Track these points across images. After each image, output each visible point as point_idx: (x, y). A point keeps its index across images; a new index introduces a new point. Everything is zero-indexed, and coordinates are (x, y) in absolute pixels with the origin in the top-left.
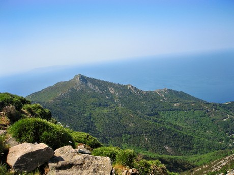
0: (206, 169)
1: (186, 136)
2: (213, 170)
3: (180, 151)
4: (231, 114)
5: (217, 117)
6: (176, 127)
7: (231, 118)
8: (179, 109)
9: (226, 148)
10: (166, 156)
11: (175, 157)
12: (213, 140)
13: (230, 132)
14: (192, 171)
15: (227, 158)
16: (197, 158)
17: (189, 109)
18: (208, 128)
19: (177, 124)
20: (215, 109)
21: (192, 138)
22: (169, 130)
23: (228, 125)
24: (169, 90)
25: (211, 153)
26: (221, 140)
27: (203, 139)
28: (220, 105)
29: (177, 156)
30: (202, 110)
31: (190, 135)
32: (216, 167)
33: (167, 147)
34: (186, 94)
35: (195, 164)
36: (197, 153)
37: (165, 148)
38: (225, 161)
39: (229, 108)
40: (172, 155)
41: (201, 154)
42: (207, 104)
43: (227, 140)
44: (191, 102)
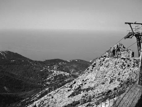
0: (28, 100)
1: (18, 80)
2: (32, 100)
3: (14, 90)
4: (45, 67)
5: (37, 69)
6: (12, 74)
7: (45, 69)
8: (14, 64)
9: (42, 87)
10: (5, 93)
11: (10, 94)
12: (34, 83)
13: (44, 78)
14: (19, 102)
15: (40, 92)
16: (24, 94)
17: (20, 64)
18: (32, 76)
19: (12, 73)
20: (36, 64)
21: (22, 81)
22: (7, 77)
23: (43, 73)
24: (8, 51)
25: (33, 91)
26: (39, 83)
27: (28, 82)
28: (39, 62)
29: (12, 93)
30: (28, 64)
31: (20, 80)
32: (33, 98)
33: (5, 88)
34: (19, 54)
35: (23, 97)
36: (24, 91)
38: (39, 95)
39: (44, 63)
40: (9, 93)
41: (27, 91)
42: (31, 61)
43: (43, 83)
44: (22, 59)
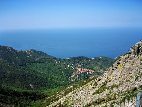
0: (53, 97)
1: (43, 78)
2: (57, 98)
3: (39, 88)
4: (70, 65)
5: (62, 67)
6: (37, 73)
7: (70, 67)
8: (39, 62)
9: (67, 84)
10: (31, 91)
11: (36, 91)
12: (59, 80)
13: (69, 75)
14: (44, 99)
15: (65, 90)
16: (49, 91)
17: (45, 62)
18: (56, 73)
19: (38, 71)
20: (61, 62)
21: (47, 79)
22: (32, 74)
23: (68, 71)
24: (33, 50)
25: (58, 88)
26: (63, 80)
27: (53, 80)
28: (63, 59)
29: (37, 91)
30: (53, 62)
31: (45, 77)
32: (58, 95)
33: (31, 85)
34: (44, 53)
35: (48, 95)
36: (49, 88)
37: (30, 86)
38: (63, 92)
39: (68, 61)
40: (34, 90)
41: (52, 89)
42: (56, 59)
43: (67, 80)
44: (46, 57)
